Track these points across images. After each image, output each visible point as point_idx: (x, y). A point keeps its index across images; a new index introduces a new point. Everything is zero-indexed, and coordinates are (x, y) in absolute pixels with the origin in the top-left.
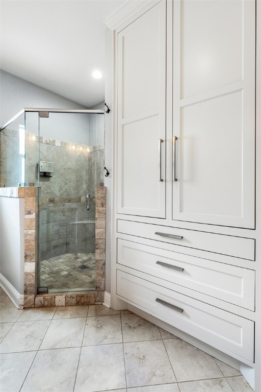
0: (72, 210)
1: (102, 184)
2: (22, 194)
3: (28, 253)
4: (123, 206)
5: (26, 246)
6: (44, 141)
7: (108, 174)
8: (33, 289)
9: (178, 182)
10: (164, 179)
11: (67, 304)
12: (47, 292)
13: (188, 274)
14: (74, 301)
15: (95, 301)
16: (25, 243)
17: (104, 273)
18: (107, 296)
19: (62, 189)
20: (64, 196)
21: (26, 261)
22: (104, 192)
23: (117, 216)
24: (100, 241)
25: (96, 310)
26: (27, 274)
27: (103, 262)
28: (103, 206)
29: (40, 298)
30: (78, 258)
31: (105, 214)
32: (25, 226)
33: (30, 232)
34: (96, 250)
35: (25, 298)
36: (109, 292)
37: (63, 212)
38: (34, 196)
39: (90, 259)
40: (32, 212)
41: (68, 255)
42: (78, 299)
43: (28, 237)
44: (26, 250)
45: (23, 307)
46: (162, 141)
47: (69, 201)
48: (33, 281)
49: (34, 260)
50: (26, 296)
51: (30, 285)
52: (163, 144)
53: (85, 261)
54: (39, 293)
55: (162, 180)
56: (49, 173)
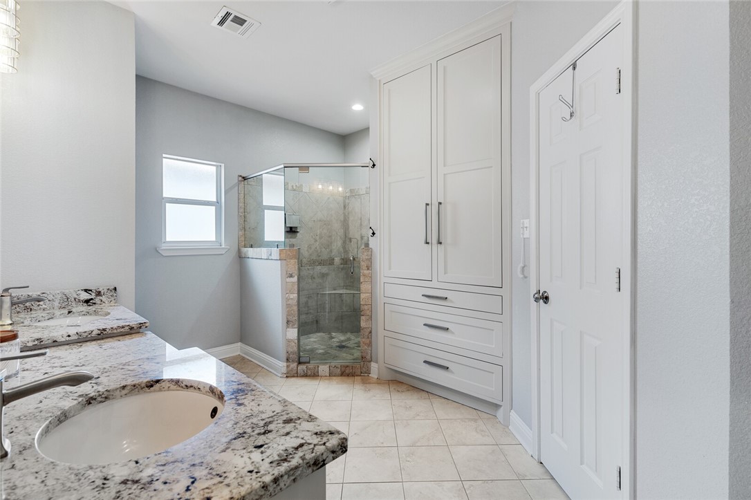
0: (323, 276)
1: (367, 245)
2: (283, 256)
3: (290, 318)
4: (390, 269)
5: (288, 311)
6: (290, 188)
7: (374, 234)
8: (295, 357)
9: (442, 246)
10: (430, 242)
11: (331, 375)
12: (309, 363)
13: (453, 333)
14: (338, 371)
15: (361, 373)
16: (287, 308)
17: (371, 342)
18: (374, 366)
19: (310, 248)
20: (314, 257)
21: (288, 327)
22: (369, 253)
23: (384, 280)
24: (366, 307)
25: (362, 380)
26: (289, 341)
27: (369, 330)
28: (368, 269)
29: (302, 368)
30: (333, 338)
31: (371, 277)
32: (286, 290)
33: (292, 296)
34: (362, 317)
35: (288, 366)
36: (377, 362)
37: (313, 278)
38: (296, 258)
39: (349, 339)
40: (293, 275)
41: (319, 334)
42: (343, 369)
43: (290, 302)
44: (288, 315)
45: (285, 376)
46: (427, 204)
47: (320, 264)
48: (295, 349)
49: (296, 326)
50: (288, 364)
51: (293, 353)
52: (429, 207)
53: (343, 341)
54: (300, 363)
55: (427, 243)
56: (296, 227)
